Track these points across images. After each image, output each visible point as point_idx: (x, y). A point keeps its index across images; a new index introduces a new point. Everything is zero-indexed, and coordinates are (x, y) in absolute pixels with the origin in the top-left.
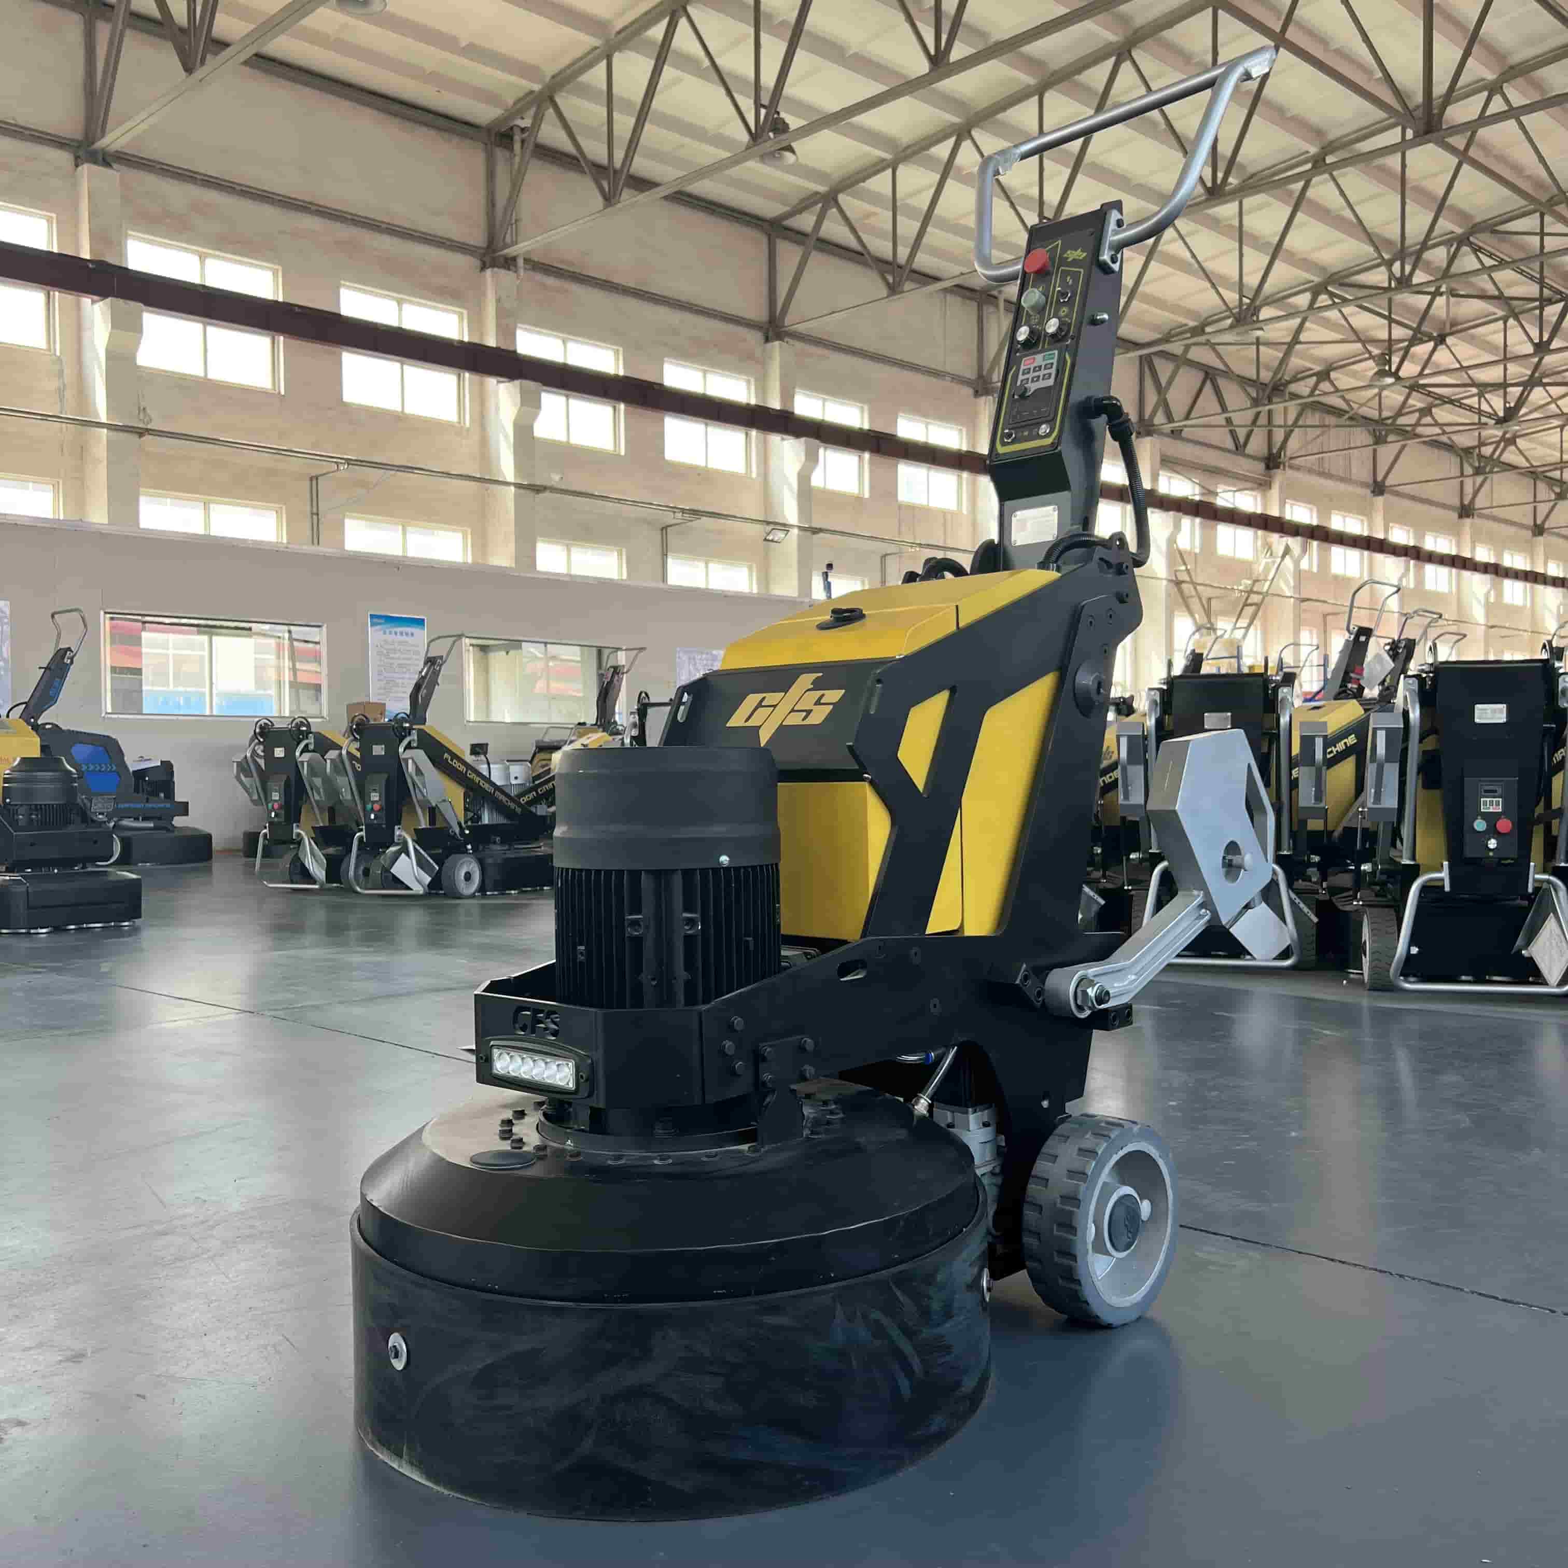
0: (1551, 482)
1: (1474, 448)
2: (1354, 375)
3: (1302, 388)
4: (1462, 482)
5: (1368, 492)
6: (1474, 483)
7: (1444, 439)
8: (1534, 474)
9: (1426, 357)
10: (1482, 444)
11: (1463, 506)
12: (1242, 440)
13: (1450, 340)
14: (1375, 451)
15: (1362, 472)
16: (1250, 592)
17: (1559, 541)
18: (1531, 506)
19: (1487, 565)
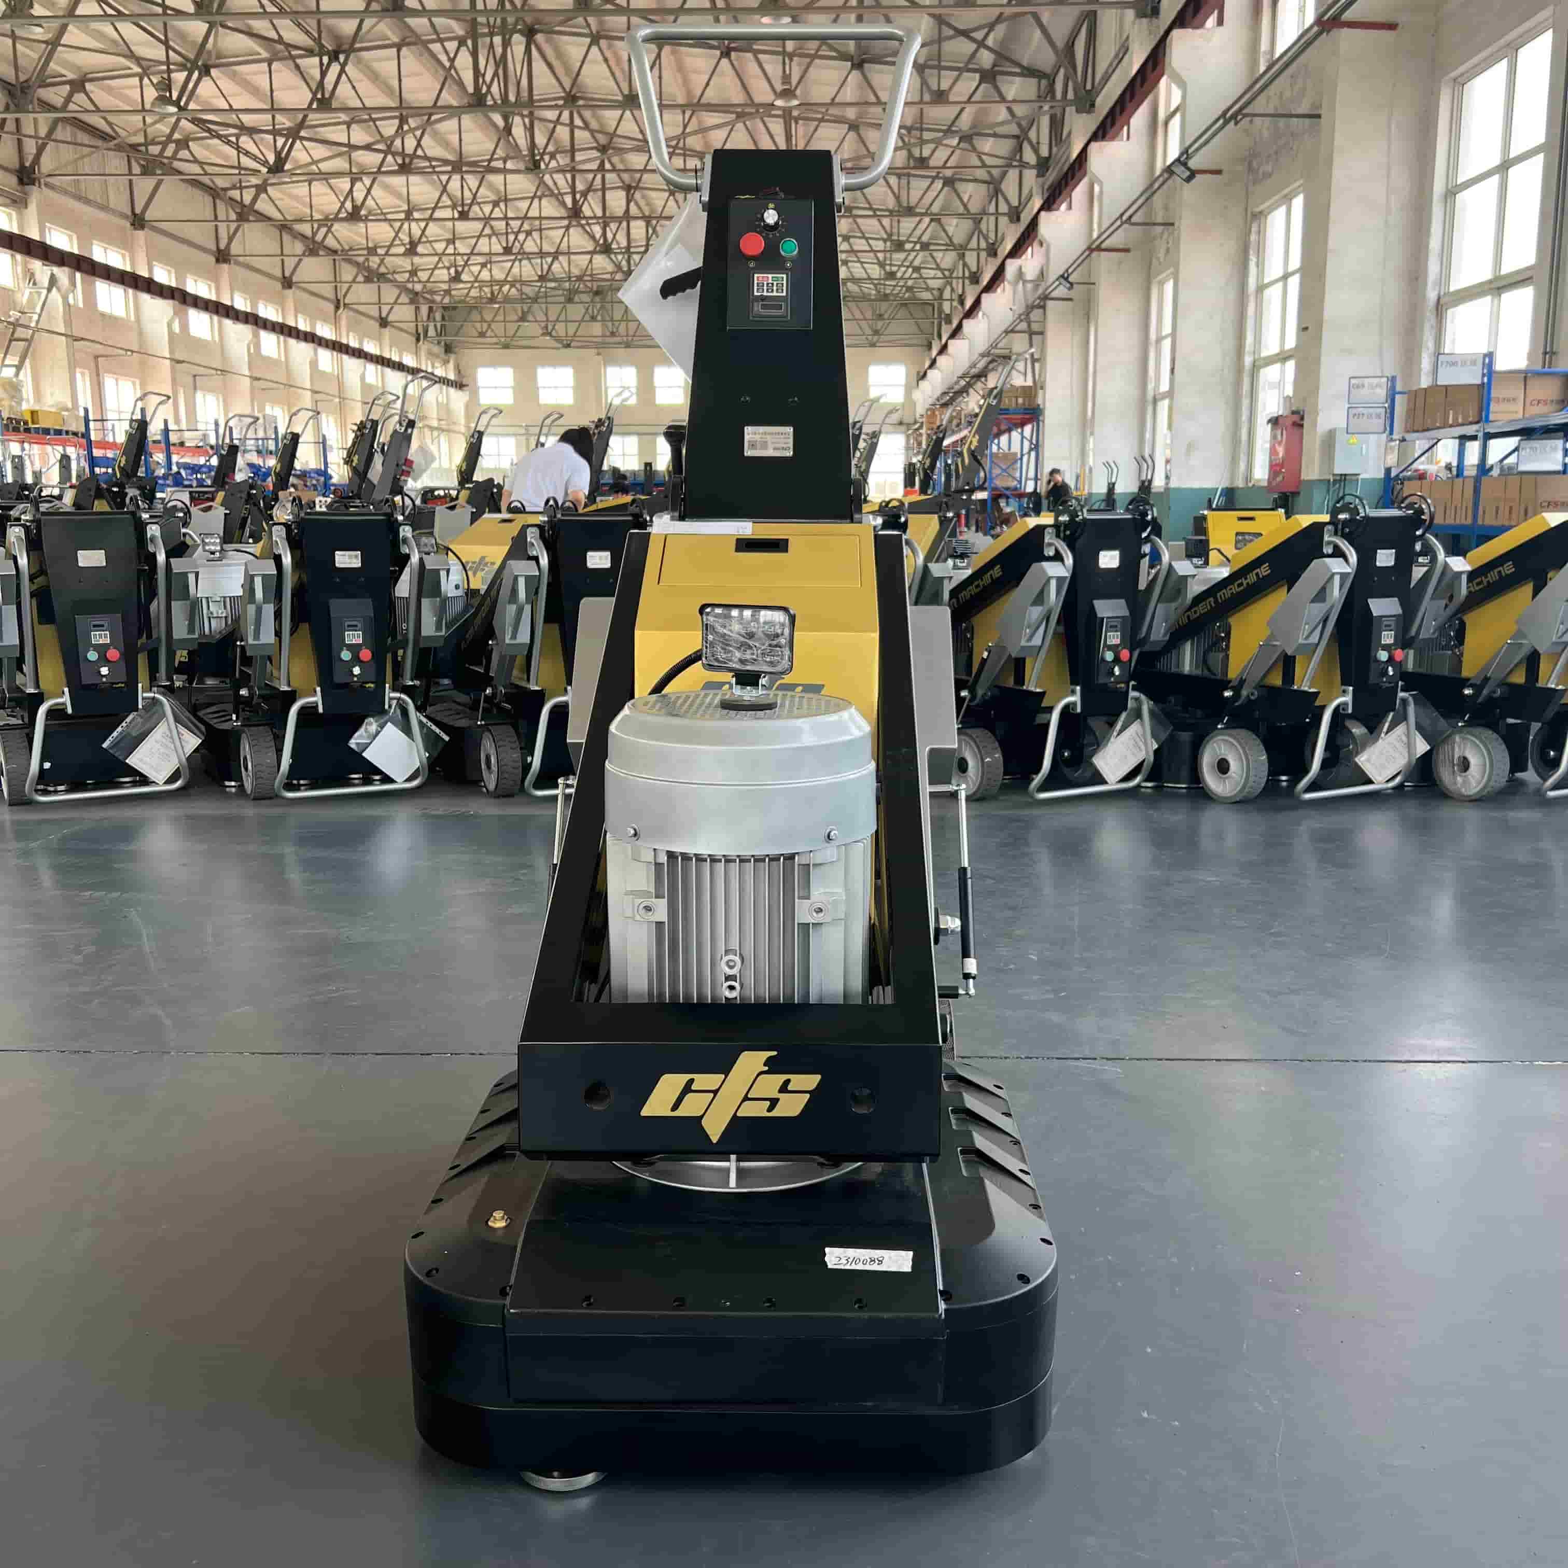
0: (299, 236)
4: (216, 226)
5: (127, 225)
6: (228, 230)
7: (206, 180)
8: (284, 227)
11: (219, 251)
13: (214, 73)
14: (131, 181)
15: (119, 201)
16: (15, 325)
17: (306, 296)
18: (279, 258)
19: (247, 315)
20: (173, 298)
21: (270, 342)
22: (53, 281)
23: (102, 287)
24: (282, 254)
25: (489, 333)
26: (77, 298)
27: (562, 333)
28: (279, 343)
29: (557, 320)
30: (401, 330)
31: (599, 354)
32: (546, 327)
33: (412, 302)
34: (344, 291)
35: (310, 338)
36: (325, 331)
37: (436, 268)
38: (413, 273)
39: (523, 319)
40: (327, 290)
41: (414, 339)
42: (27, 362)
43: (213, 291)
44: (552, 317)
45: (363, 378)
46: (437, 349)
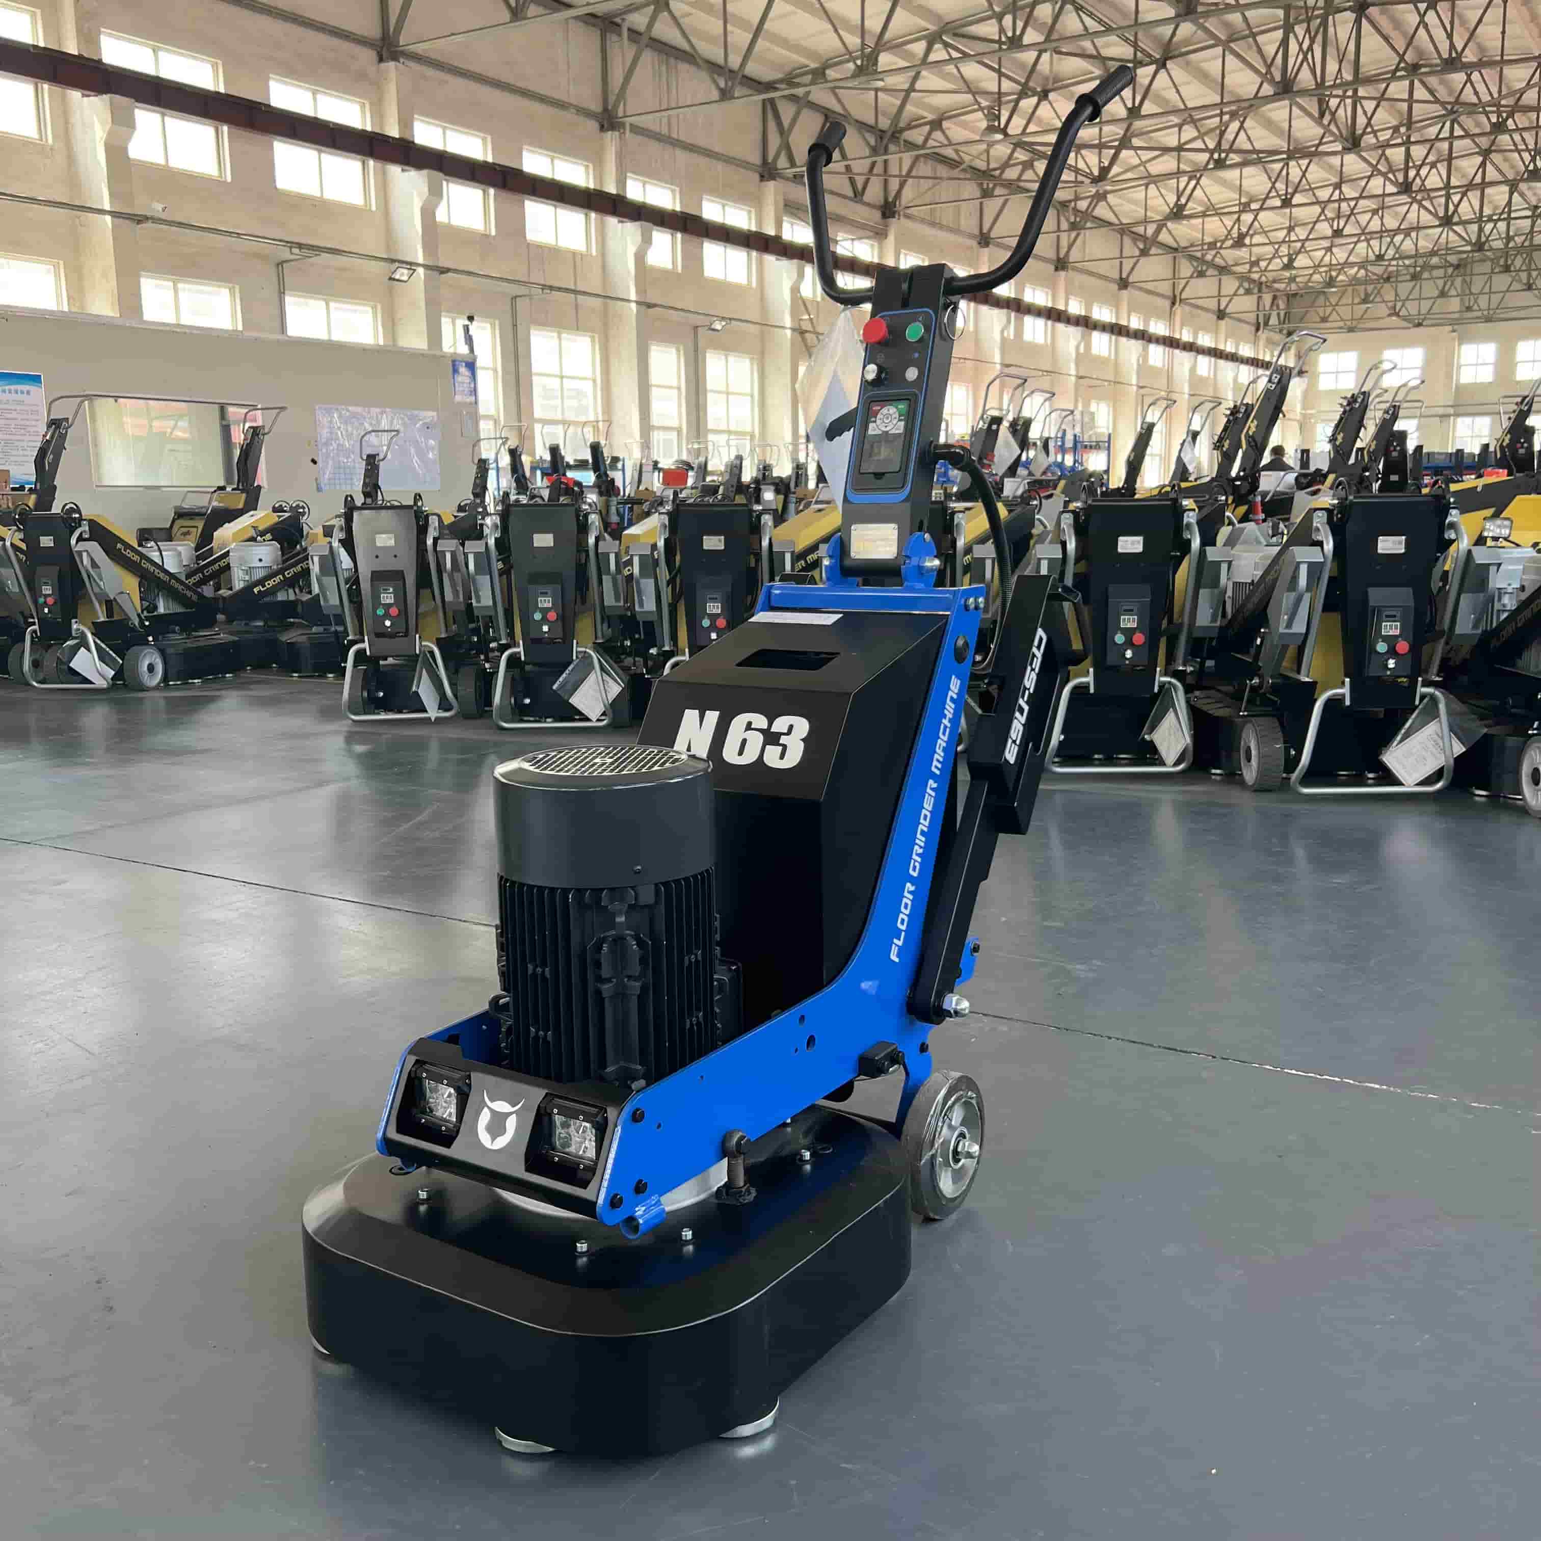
0: (1136, 237)
1: (1070, 201)
2: (965, 125)
3: (916, 135)
4: (1058, 237)
5: (974, 243)
6: (1069, 236)
8: (1124, 230)
9: (1030, 111)
10: (1077, 198)
11: (1059, 259)
12: (860, 186)
13: (1051, 96)
14: (981, 203)
15: (969, 223)
18: (1118, 261)
19: (1079, 317)
21: (1101, 342)
24: (1121, 257)
25: (1334, 317)
27: (1414, 312)
28: (1110, 341)
29: (1407, 299)
30: (1240, 320)
31: (1454, 331)
32: (1395, 307)
34: (1181, 287)
37: (1274, 257)
39: (1366, 300)
40: (1165, 288)
41: (1253, 329)
43: (1050, 298)
44: (1403, 296)
46: (1277, 337)
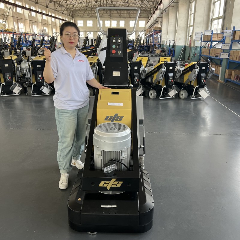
11: (36, 2)
16: (5, 15)
17: (50, 9)
19: (41, 12)
20: (29, 10)
21: (44, 17)
22: (10, 8)
23: (18, 8)
24: (46, 3)
25: (79, 15)
26: (14, 10)
27: (91, 15)
28: (46, 17)
30: (65, 14)
33: (67, 10)
34: (56, 8)
35: (51, 16)
36: (53, 15)
38: (67, 5)
39: (84, 13)
40: (53, 8)
41: (67, 16)
42: (7, 21)
43: (35, 9)
44: (89, 13)
45: (59, 22)
46: (71, 18)
